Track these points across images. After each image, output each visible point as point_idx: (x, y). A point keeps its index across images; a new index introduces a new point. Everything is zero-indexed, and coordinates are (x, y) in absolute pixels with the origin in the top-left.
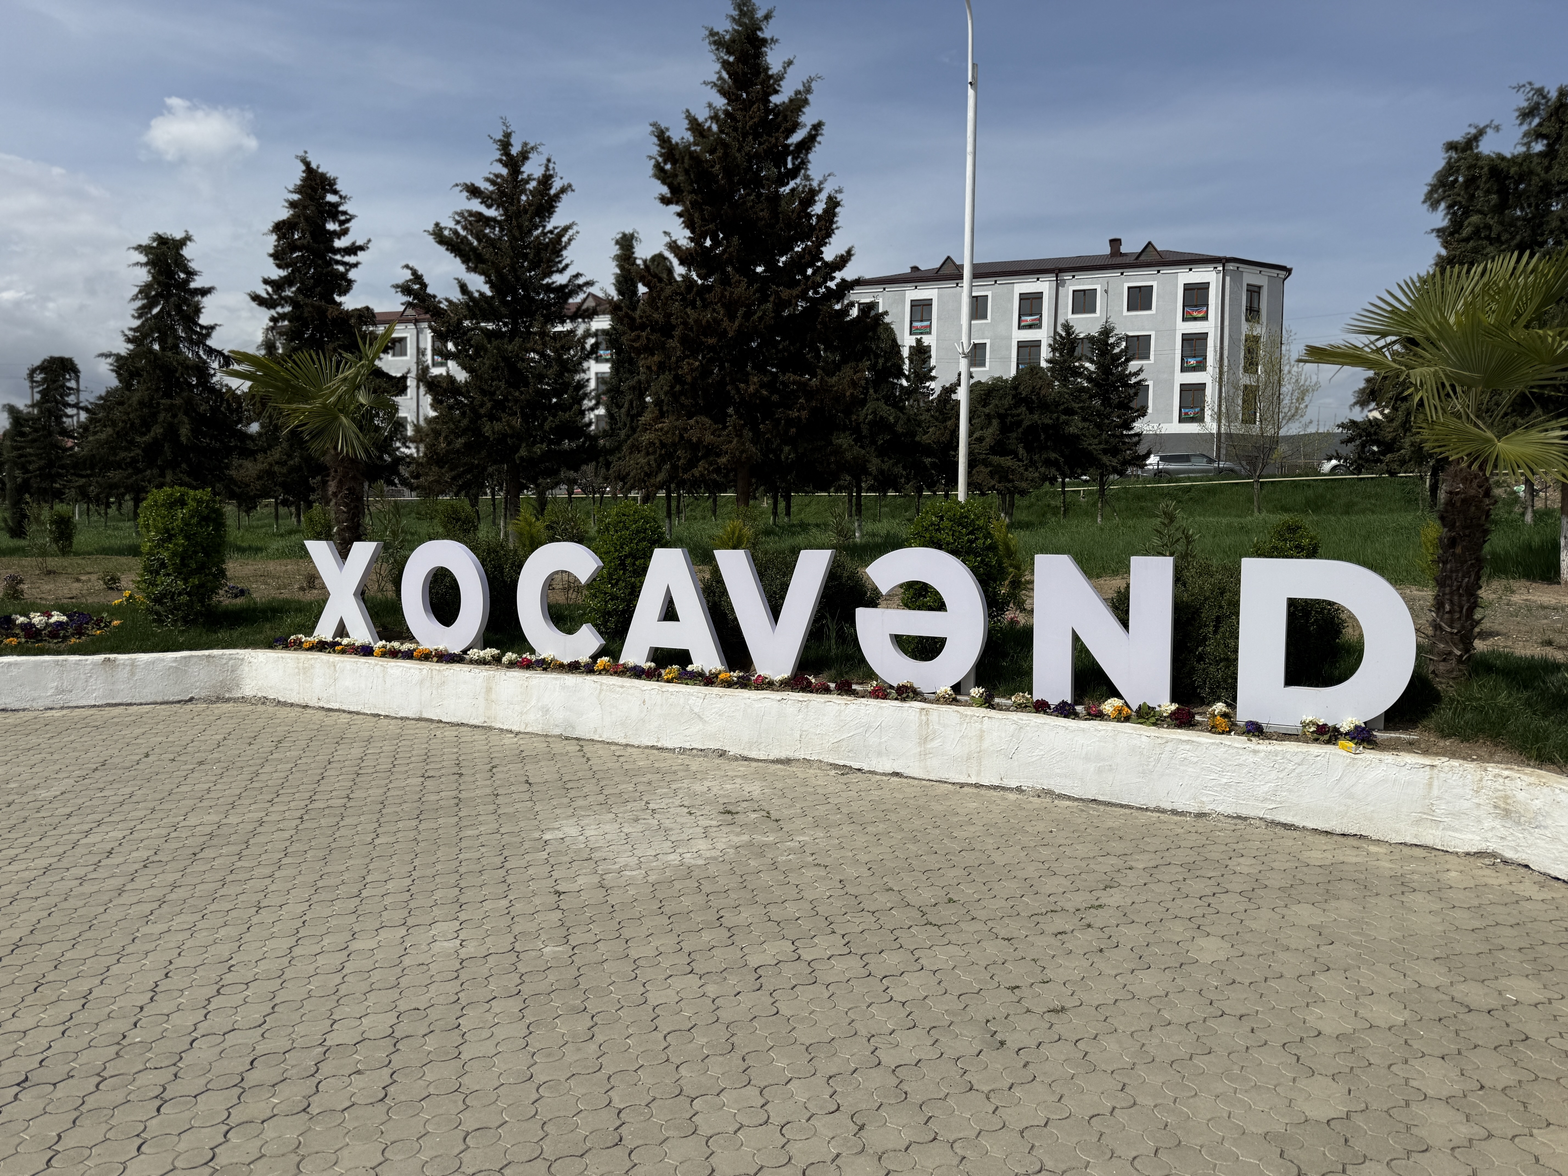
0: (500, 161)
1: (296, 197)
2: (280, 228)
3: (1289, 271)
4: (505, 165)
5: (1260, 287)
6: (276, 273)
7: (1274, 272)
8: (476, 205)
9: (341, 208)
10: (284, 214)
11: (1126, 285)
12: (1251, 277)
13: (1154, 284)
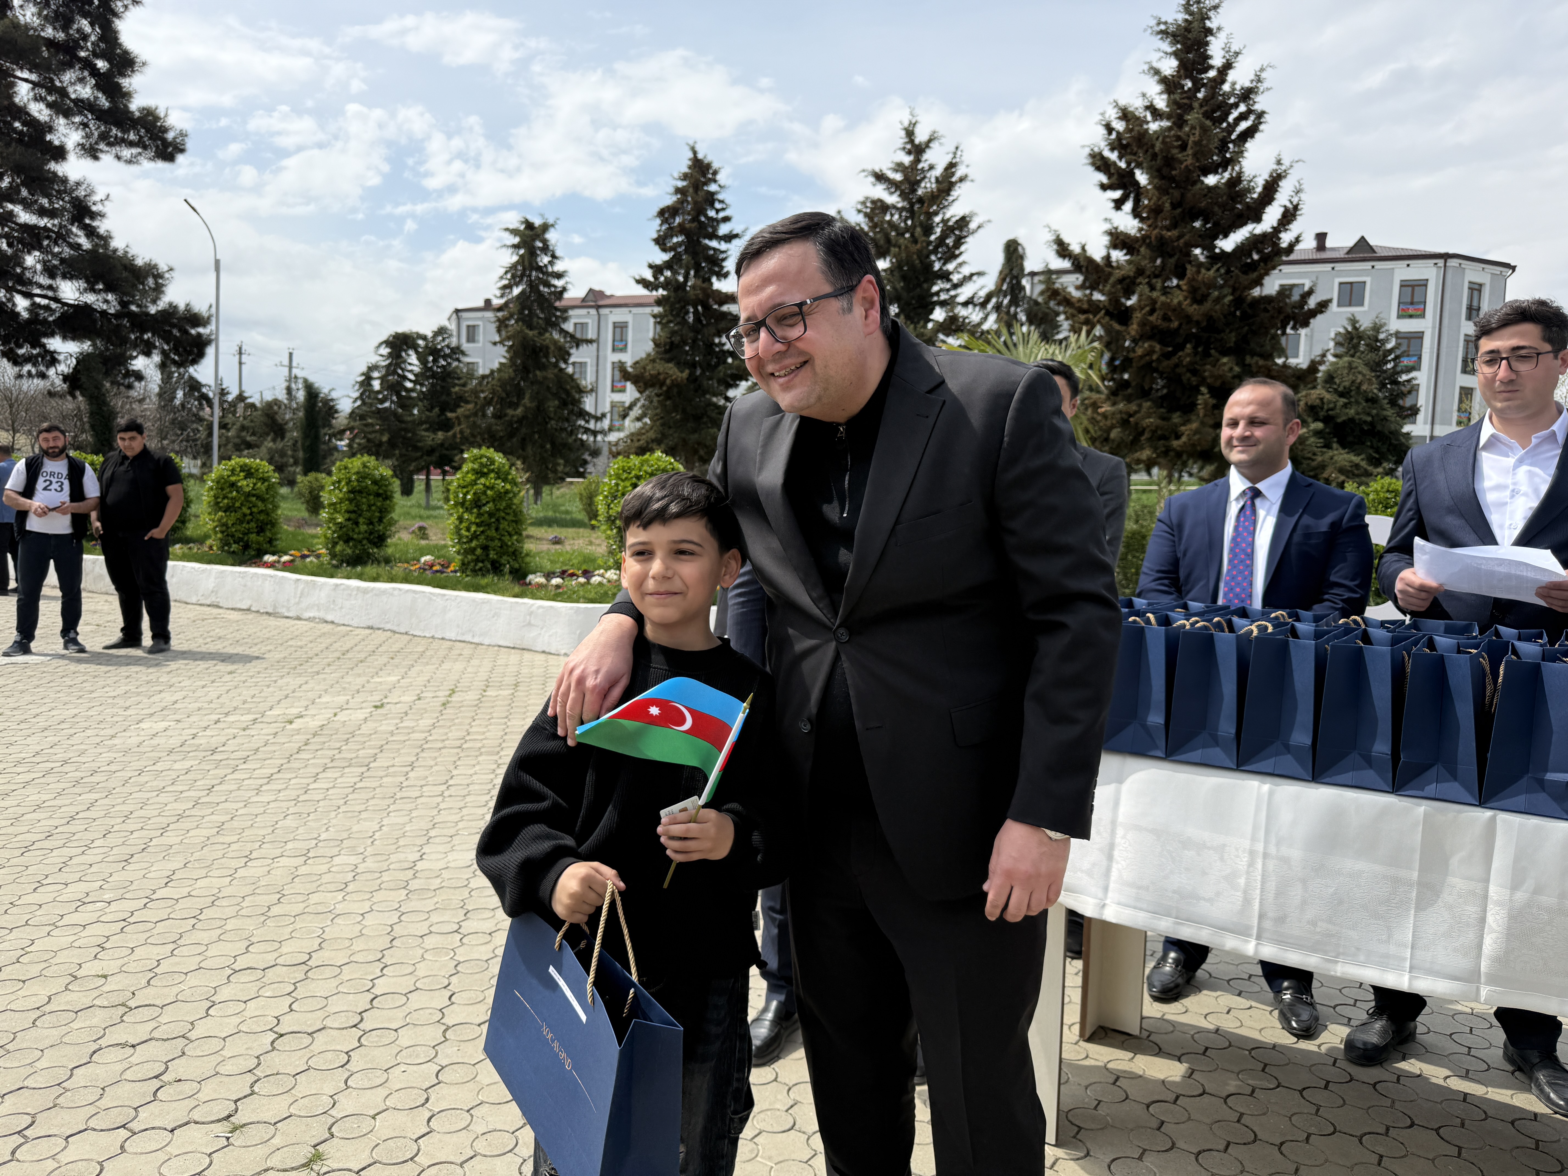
0: (904, 148)
1: (681, 184)
2: (666, 214)
3: (1513, 268)
4: (909, 153)
5: (1481, 285)
6: (661, 257)
7: (1497, 270)
8: (880, 192)
9: (720, 197)
10: (669, 200)
11: (1337, 281)
12: (1473, 274)
13: (1368, 280)
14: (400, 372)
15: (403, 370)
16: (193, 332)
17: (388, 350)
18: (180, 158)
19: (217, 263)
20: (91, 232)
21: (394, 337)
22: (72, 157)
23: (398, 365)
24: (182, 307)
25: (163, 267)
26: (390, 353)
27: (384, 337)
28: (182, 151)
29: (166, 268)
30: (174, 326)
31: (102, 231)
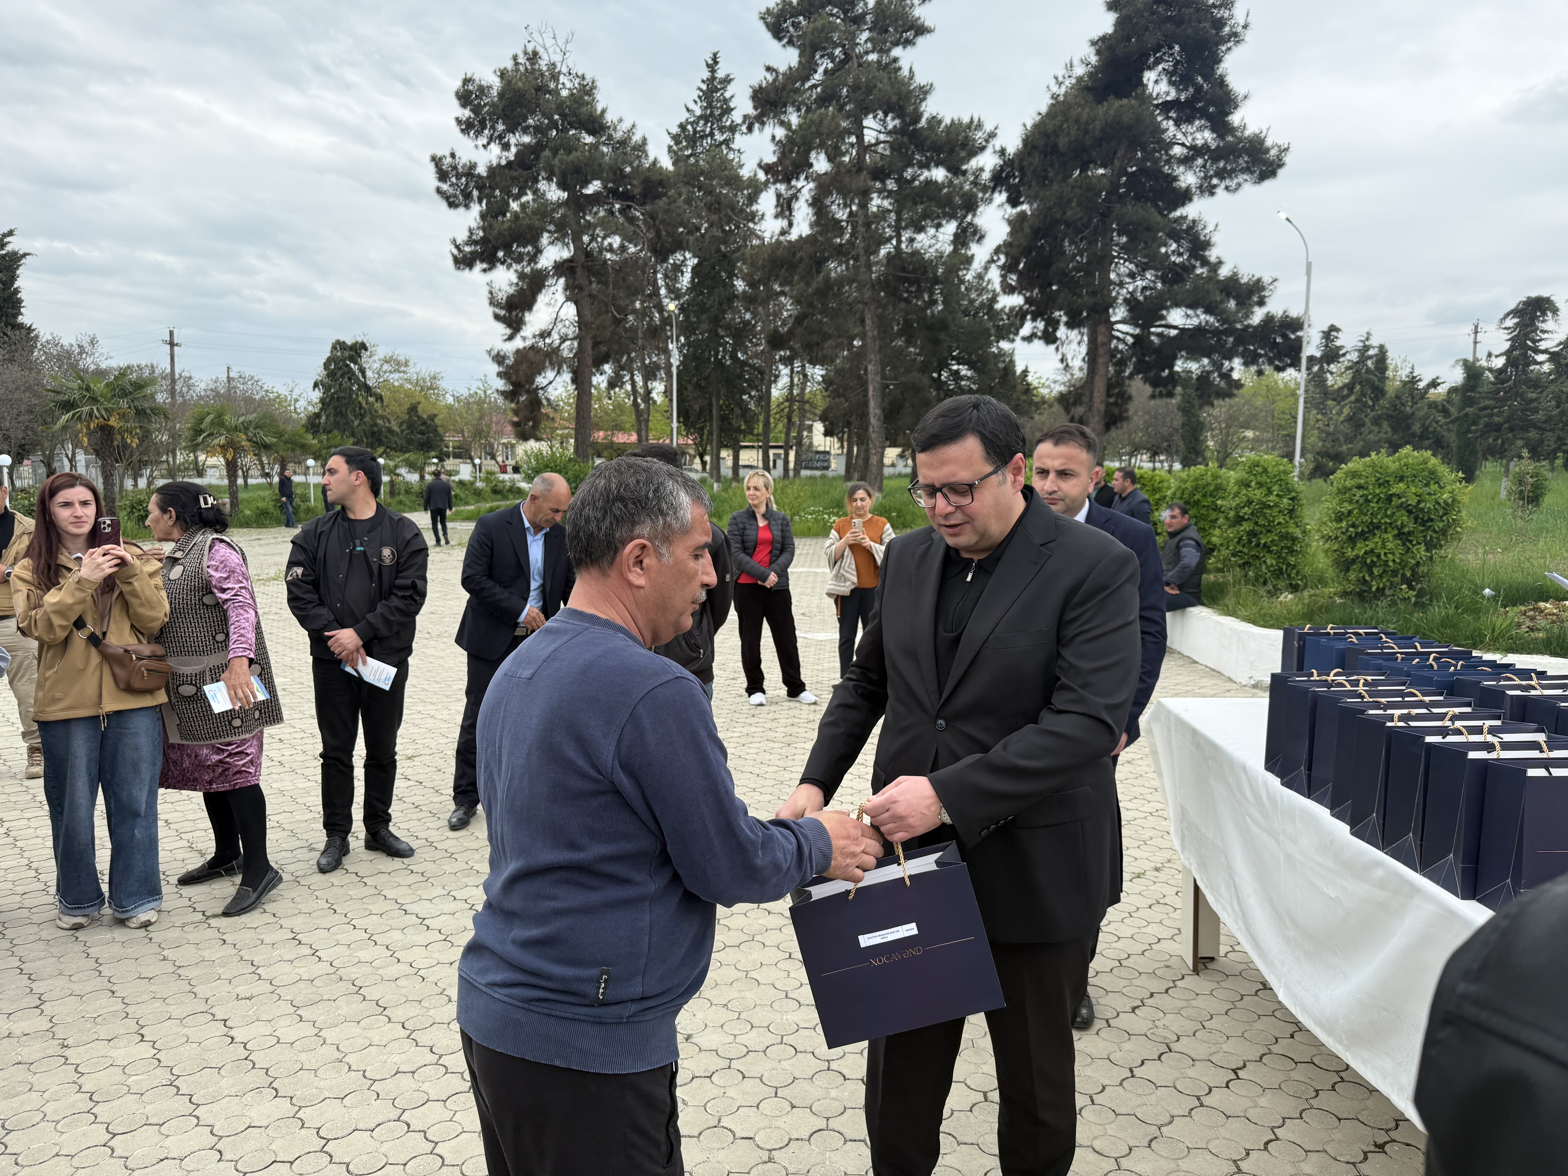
14: (1529, 343)
15: (1534, 341)
16: (1293, 337)
17: (1516, 320)
18: (1280, 172)
19: (1309, 265)
20: (1205, 262)
21: (1524, 303)
22: (1195, 198)
23: (1526, 336)
24: (1280, 314)
25: (1266, 280)
26: (1517, 324)
27: (1512, 306)
28: (1281, 166)
29: (1270, 280)
30: (1275, 332)
31: (1213, 259)
